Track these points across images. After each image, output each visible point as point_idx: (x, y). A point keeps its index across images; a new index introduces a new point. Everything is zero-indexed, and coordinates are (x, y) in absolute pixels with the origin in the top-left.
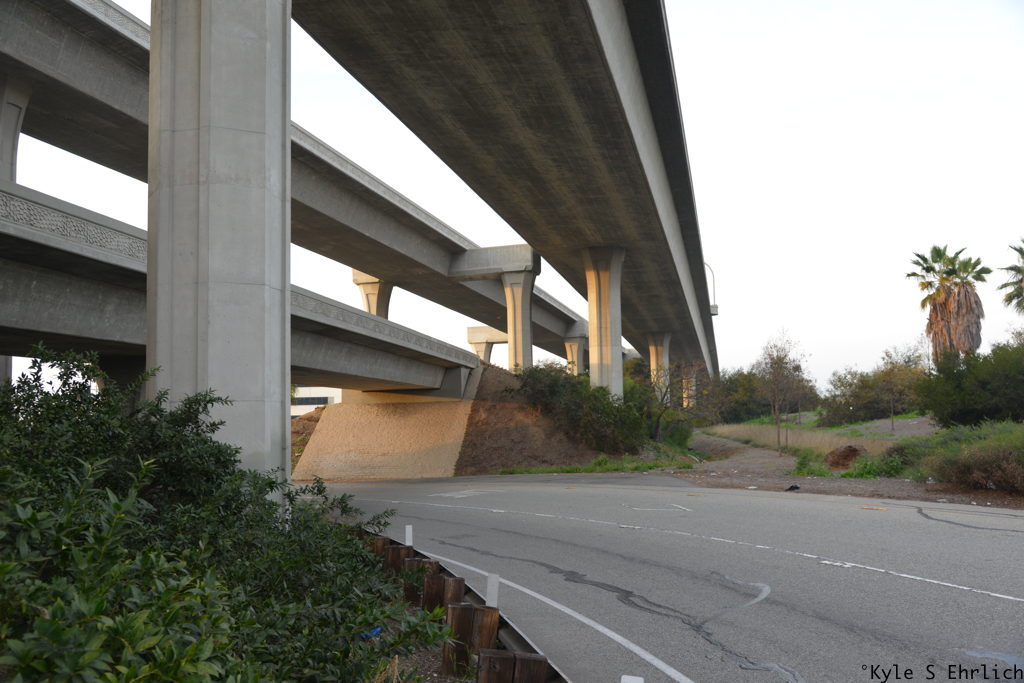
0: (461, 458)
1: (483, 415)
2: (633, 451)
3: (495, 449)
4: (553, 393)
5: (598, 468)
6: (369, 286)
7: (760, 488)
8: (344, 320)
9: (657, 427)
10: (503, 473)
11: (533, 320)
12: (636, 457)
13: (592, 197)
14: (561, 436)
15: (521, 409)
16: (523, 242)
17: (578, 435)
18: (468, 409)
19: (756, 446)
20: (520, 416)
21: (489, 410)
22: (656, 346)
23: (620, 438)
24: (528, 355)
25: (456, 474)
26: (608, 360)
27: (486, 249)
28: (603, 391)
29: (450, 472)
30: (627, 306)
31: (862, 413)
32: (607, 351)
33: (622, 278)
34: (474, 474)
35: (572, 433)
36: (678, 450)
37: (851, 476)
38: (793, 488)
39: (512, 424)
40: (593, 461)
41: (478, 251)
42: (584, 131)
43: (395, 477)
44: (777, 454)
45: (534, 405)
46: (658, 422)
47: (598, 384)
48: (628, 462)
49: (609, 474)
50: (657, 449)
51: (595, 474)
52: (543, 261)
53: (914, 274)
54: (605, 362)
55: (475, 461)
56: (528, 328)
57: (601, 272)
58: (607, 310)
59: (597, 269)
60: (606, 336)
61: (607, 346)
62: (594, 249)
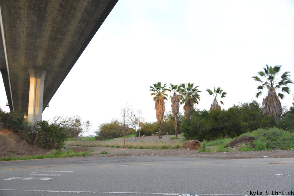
20: (1, 133)
32: (38, 109)
45: (8, 129)
57: (38, 79)
58: (39, 93)
59: (36, 77)
60: (37, 102)
61: (37, 107)
62: (35, 68)
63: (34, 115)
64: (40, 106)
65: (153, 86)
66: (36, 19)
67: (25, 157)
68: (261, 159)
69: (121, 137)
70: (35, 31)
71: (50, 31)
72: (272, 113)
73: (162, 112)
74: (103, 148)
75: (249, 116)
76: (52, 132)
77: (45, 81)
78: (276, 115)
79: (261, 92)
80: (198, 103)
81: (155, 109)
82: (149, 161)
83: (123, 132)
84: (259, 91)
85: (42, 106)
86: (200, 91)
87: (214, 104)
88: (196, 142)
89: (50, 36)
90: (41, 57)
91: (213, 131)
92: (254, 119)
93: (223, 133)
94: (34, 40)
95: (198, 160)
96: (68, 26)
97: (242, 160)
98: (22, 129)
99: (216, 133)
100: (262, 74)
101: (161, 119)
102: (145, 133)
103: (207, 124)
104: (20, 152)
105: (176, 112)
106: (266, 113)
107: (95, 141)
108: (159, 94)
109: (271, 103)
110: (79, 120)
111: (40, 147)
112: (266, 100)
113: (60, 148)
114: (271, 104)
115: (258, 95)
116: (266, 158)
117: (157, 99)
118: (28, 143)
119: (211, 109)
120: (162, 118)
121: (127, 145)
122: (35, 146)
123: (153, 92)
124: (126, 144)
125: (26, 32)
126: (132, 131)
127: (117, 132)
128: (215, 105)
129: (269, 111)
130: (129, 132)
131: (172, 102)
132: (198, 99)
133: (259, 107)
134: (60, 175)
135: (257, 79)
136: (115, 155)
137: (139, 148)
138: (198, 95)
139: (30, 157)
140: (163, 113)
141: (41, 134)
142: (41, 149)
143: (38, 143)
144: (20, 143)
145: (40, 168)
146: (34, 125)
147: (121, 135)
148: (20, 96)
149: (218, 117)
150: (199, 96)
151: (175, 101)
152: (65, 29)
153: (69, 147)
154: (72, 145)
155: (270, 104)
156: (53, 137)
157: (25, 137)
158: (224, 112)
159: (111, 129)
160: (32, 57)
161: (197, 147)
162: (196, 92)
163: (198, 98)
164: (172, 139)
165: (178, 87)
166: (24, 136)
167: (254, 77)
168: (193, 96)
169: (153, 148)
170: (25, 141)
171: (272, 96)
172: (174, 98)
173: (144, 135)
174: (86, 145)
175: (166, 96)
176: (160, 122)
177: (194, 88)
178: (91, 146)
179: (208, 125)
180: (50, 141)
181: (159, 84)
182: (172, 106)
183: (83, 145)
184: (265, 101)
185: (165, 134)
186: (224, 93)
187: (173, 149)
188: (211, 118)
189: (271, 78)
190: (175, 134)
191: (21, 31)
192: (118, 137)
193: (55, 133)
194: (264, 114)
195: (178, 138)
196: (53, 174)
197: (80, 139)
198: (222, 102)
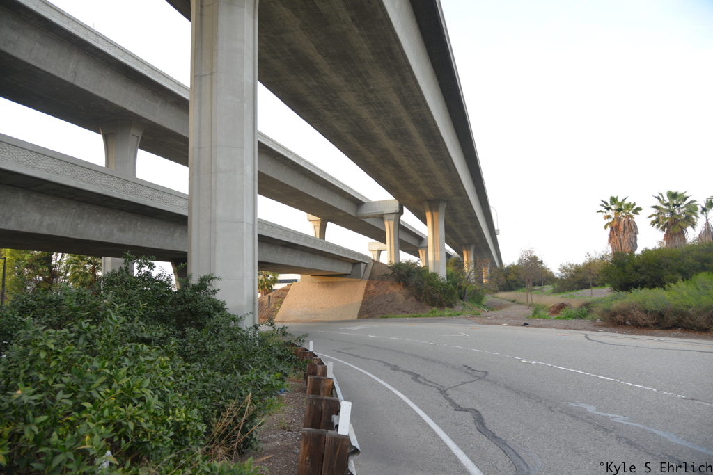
0: (361, 310)
1: (372, 288)
2: (451, 306)
3: (379, 305)
4: (408, 276)
5: (431, 315)
6: (315, 222)
7: (510, 324)
8: (297, 240)
9: (465, 294)
10: (382, 317)
11: (400, 237)
12: (451, 309)
13: (427, 174)
14: (413, 298)
15: (392, 284)
16: (393, 198)
17: (422, 298)
18: (365, 285)
19: (518, 303)
20: (391, 288)
21: (376, 285)
22: (467, 250)
23: (444, 299)
24: (397, 256)
25: (358, 318)
26: (438, 259)
27: (375, 202)
28: (435, 275)
29: (356, 317)
30: (448, 230)
31: (576, 286)
32: (438, 254)
33: (445, 215)
34: (367, 318)
35: (418, 297)
36: (476, 305)
37: (560, 318)
38: (525, 325)
39: (387, 293)
40: (430, 311)
41: (371, 203)
42: (419, 141)
43: (326, 319)
44: (526, 307)
45: (399, 282)
46: (465, 291)
47: (433, 271)
48: (447, 311)
49: (435, 318)
50: (463, 305)
51: (428, 318)
52: (404, 208)
53: (601, 211)
54: (436, 259)
55: (368, 311)
56: (397, 242)
57: (434, 213)
59: (432, 211)
60: (437, 246)
61: (437, 251)
62: (429, 201)
63: (434, 261)
64: (440, 251)
65: (605, 205)
66: (393, 168)
67: (409, 315)
70: (400, 175)
71: (415, 172)
89: (418, 175)
90: (427, 191)
94: (406, 181)
96: (427, 166)
104: (406, 309)
111: (427, 304)
113: (453, 306)
118: (415, 299)
122: (423, 304)
142: (429, 306)
143: (425, 300)
144: (408, 300)
160: (417, 193)
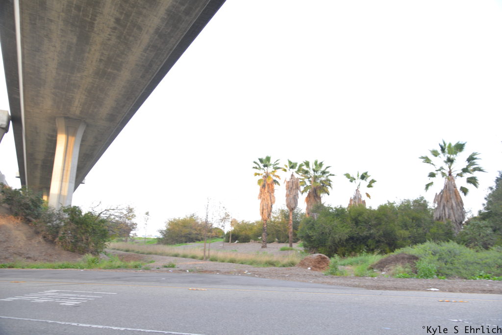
2: (95, 253)
32: (66, 185)
40: (79, 259)
45: (15, 215)
54: (63, 193)
57: (70, 138)
58: (70, 160)
59: (68, 134)
60: (66, 176)
61: (66, 182)
62: (67, 118)
63: (60, 195)
64: (70, 182)
65: (258, 162)
66: (75, 40)
67: (39, 263)
68: (426, 293)
69: (199, 240)
70: (71, 59)
71: (97, 61)
72: (449, 218)
73: (270, 204)
74: (167, 257)
75: (411, 220)
76: (87, 226)
77: (83, 141)
78: (454, 221)
79: (432, 183)
80: (329, 194)
81: (259, 199)
82: (242, 285)
83: (203, 232)
84: (430, 182)
85: (74, 182)
86: (333, 175)
87: (355, 198)
88: (321, 258)
89: (95, 68)
90: (79, 101)
91: (351, 241)
92: (419, 226)
93: (367, 246)
94: (69, 74)
95: (323, 288)
96: (126, 55)
97: (395, 292)
98: (37, 217)
99: (356, 246)
100: (435, 153)
101: (266, 217)
102: (240, 238)
103: (341, 229)
104: (32, 254)
105: (293, 206)
106: (438, 217)
107: (156, 244)
108: (267, 176)
109: (448, 201)
110: (133, 209)
111: (65, 249)
112: (440, 196)
113: (98, 253)
114: (447, 203)
115: (427, 186)
116: (435, 291)
117: (262, 183)
118: (45, 240)
119: (350, 204)
120: (269, 215)
121: (209, 255)
122: (57, 247)
123: (257, 171)
124: (207, 254)
125: (58, 61)
126: (219, 232)
127: (194, 232)
128: (357, 198)
129: (443, 215)
130: (214, 234)
131: (287, 189)
132: (329, 187)
133: (428, 207)
134: (94, 298)
135: (427, 160)
136: (188, 271)
137: (228, 262)
138: (330, 181)
139: (48, 264)
140: (271, 206)
141: (68, 227)
142: (67, 252)
143: (62, 243)
144: (33, 241)
145: (61, 283)
146: (58, 212)
147: (200, 239)
148: (39, 163)
149: (360, 218)
150: (331, 183)
151: (293, 187)
152: (121, 60)
153: (114, 252)
154: (118, 250)
155: (445, 203)
156: (88, 235)
157: (42, 231)
158: (371, 211)
159: (185, 226)
160: (63, 100)
161: (324, 266)
162: (327, 176)
163: (330, 185)
164: (283, 250)
165: (298, 165)
166: (40, 229)
167: (422, 158)
168: (321, 182)
169: (251, 264)
170: (41, 237)
171: (449, 190)
172: (291, 183)
173: (237, 241)
174: (141, 251)
175: (277, 179)
176: (266, 220)
177: (323, 169)
178: (150, 253)
179: (344, 232)
180: (82, 241)
181: (268, 159)
182: (287, 196)
183: (137, 251)
184: (439, 198)
185: (273, 242)
186: (373, 181)
187: (284, 266)
188: (349, 220)
189: (450, 161)
190: (288, 242)
191: (50, 58)
192: (194, 242)
193: (92, 227)
194: (434, 218)
195: (292, 250)
196: (82, 296)
197: (133, 240)
198: (368, 195)
